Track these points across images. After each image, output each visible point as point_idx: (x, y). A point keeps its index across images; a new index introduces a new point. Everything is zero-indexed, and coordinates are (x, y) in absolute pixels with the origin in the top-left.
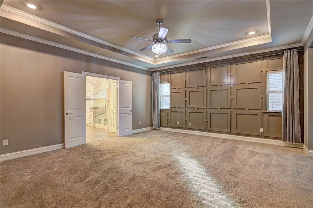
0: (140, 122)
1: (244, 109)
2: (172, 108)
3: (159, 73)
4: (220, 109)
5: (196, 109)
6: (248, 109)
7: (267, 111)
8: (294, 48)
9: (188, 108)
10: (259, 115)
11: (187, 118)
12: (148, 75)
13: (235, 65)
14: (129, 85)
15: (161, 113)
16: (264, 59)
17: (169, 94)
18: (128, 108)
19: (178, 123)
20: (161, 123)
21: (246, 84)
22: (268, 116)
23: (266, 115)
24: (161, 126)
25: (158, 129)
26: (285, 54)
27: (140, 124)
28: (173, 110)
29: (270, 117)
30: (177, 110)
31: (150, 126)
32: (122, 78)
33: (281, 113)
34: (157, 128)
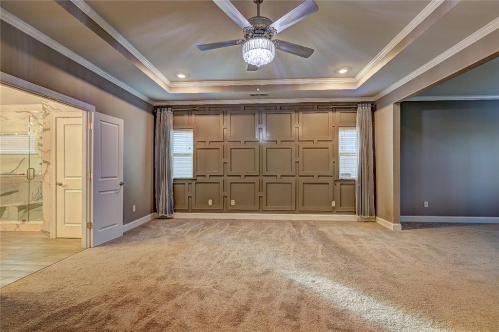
0: (134, 207)
1: (313, 176)
2: (197, 176)
3: (172, 111)
4: (281, 176)
5: (243, 177)
6: (318, 176)
7: (339, 179)
8: (368, 103)
9: (228, 176)
10: (331, 184)
11: (227, 193)
12: (148, 111)
13: (301, 114)
14: (116, 126)
15: (175, 185)
16: (335, 111)
17: (191, 151)
18: (116, 177)
19: (210, 202)
20: (174, 205)
21: (316, 141)
22: (341, 184)
23: (338, 184)
24: (175, 211)
25: (170, 216)
26: (359, 108)
27: (134, 210)
28: (200, 179)
29: (342, 186)
30: (207, 179)
31: (151, 213)
32: (100, 109)
33: (355, 180)
34: (168, 215)
